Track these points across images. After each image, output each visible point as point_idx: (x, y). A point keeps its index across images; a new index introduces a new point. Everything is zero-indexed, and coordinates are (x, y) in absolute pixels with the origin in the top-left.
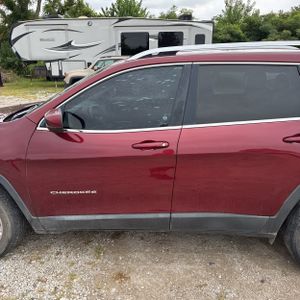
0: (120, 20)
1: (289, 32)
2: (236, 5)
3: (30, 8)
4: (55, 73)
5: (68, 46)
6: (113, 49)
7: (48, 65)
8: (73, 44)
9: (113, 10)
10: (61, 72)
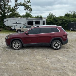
0: (27, 18)
1: (62, 21)
2: (51, 15)
3: (6, 14)
4: (13, 29)
5: (16, 23)
6: (26, 24)
7: (12, 27)
8: (17, 23)
9: (25, 15)
10: (14, 28)
